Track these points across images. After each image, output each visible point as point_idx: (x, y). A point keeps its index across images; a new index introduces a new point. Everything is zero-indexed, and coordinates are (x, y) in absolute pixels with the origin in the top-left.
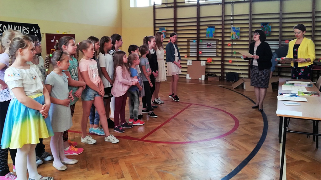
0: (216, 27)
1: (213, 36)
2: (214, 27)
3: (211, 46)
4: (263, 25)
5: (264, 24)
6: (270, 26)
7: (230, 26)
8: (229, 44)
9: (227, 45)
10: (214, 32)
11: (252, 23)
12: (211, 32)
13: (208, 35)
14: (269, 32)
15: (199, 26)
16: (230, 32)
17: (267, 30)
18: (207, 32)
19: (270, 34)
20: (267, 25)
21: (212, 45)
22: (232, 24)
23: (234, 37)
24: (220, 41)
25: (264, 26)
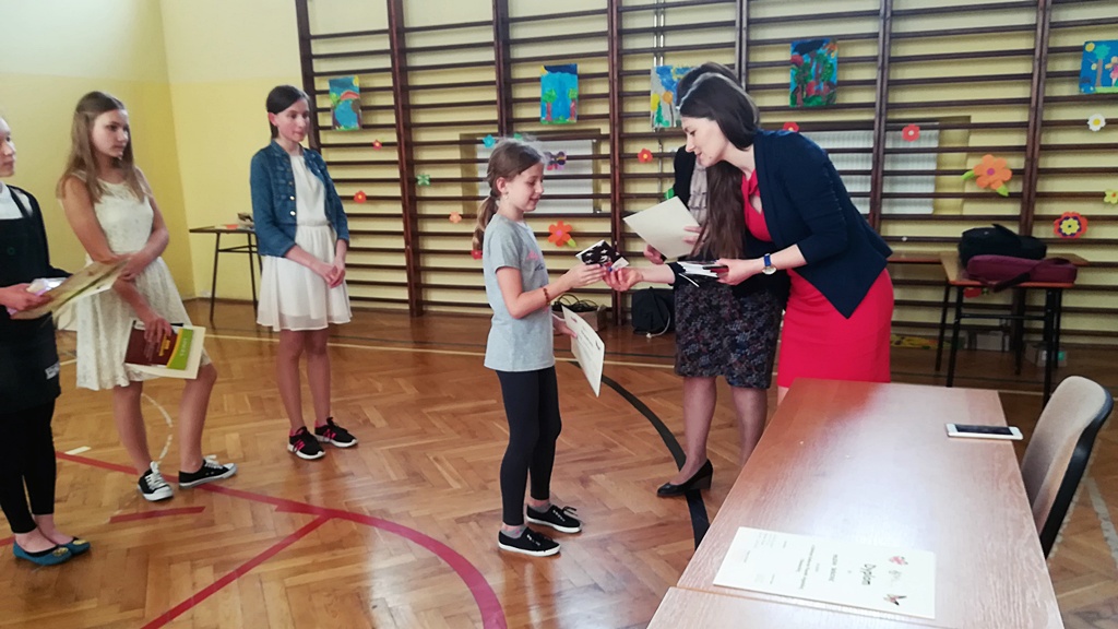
0: (583, 68)
1: (571, 114)
2: (572, 70)
3: (562, 162)
4: (802, 54)
5: (805, 47)
6: (834, 55)
7: (651, 64)
8: (644, 151)
9: (635, 157)
10: (575, 96)
11: (750, 43)
12: (562, 94)
13: (547, 111)
14: (830, 84)
15: (505, 64)
16: (648, 93)
17: (818, 76)
18: (543, 93)
19: (831, 97)
20: (821, 51)
21: (569, 158)
22: (659, 52)
23: (666, 116)
24: (606, 137)
25: (806, 59)
